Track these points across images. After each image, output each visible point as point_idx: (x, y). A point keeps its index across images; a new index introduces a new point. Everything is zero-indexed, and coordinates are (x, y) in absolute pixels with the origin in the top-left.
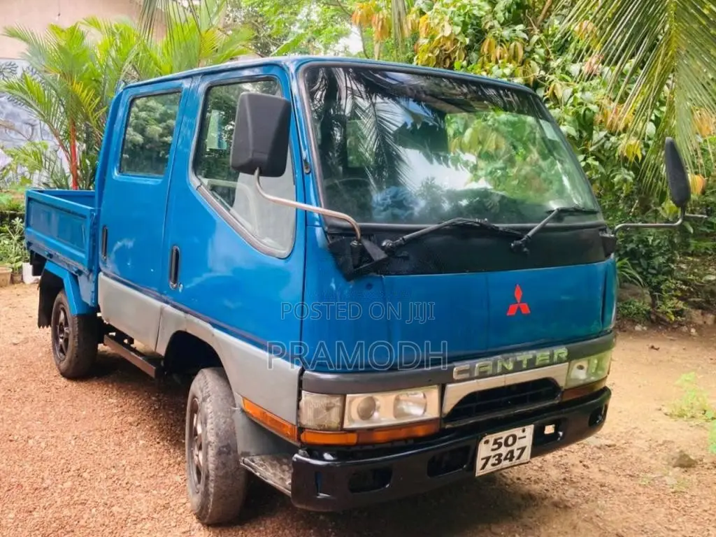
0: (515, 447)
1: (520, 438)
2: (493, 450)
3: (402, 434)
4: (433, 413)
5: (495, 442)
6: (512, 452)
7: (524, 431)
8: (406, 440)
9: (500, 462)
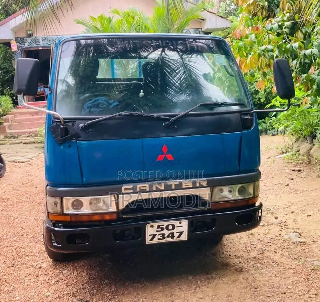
0: (175, 231)
1: (177, 227)
2: (157, 231)
3: (97, 218)
4: (113, 209)
5: (159, 227)
6: (173, 234)
7: (180, 223)
8: (100, 221)
9: (164, 238)
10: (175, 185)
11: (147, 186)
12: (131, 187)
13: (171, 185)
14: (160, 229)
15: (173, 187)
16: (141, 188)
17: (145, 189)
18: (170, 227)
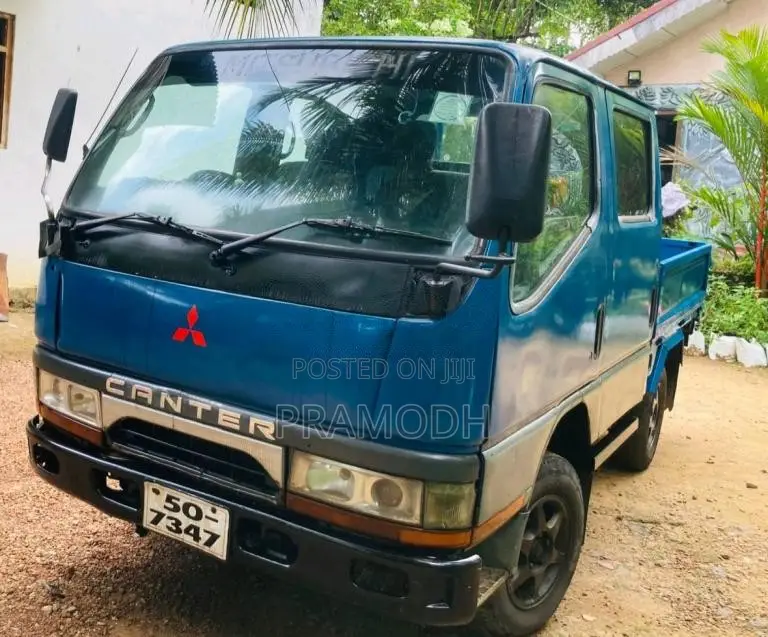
0: (201, 525)
1: (207, 517)
2: (165, 507)
4: (97, 422)
5: (169, 499)
6: (197, 529)
7: (214, 510)
9: (179, 531)
10: (204, 411)
11: (150, 391)
12: (122, 383)
13: (195, 408)
14: (171, 506)
15: (199, 415)
16: (139, 394)
17: (146, 399)
18: (192, 512)
